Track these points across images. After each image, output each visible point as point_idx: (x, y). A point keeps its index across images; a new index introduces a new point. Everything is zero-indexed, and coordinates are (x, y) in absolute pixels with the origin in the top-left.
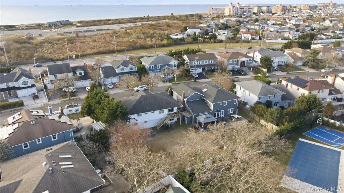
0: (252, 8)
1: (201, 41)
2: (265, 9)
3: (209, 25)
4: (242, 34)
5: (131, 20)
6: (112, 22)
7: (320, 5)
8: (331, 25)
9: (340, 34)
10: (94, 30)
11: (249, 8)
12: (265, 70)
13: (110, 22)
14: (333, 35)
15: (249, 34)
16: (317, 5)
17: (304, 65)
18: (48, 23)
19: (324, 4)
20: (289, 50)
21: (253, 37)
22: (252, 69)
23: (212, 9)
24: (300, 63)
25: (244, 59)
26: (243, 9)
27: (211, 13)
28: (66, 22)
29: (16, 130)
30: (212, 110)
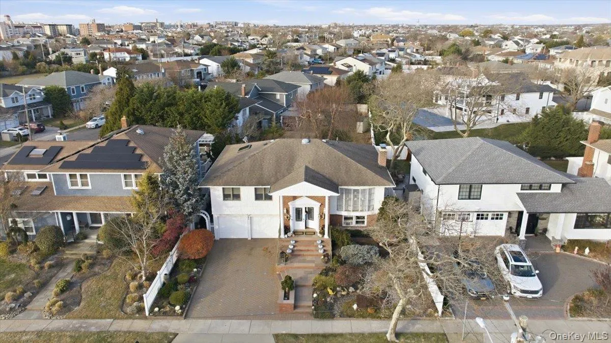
0: (40, 27)
1: (45, 67)
2: (63, 29)
7: (144, 24)
11: (35, 27)
15: (123, 53)
16: (140, 24)
19: (148, 23)
21: (133, 56)
24: (257, 70)
25: (201, 67)
26: (21, 29)
29: (132, 144)
30: (285, 106)
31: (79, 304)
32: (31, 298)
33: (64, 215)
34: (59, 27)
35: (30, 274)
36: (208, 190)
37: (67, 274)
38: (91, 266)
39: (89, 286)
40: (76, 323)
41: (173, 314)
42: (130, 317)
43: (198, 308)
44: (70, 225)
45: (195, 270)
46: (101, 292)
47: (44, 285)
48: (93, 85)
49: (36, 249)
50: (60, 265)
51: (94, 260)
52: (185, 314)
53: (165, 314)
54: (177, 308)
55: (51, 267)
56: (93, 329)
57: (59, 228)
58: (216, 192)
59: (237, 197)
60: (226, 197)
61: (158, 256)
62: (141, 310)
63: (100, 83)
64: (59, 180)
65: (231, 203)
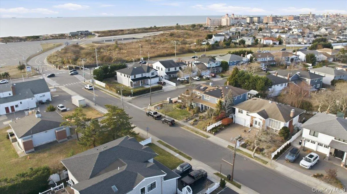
0: (245, 19)
1: (233, 46)
2: (256, 19)
4: (264, 40)
5: (143, 30)
7: (302, 15)
8: (327, 32)
9: (343, 39)
10: (122, 39)
11: (242, 19)
12: (311, 65)
13: (128, 32)
14: (338, 40)
15: (270, 40)
16: (299, 15)
17: (334, 61)
18: (71, 33)
19: (305, 15)
20: (320, 50)
21: (274, 42)
22: (300, 64)
23: (210, 19)
24: (331, 60)
26: (237, 20)
27: (209, 23)
28: (85, 32)
29: (222, 91)
31: (196, 125)
32: (189, 121)
33: (202, 105)
34: (254, 18)
35: (191, 116)
36: (235, 109)
37: (197, 118)
38: (202, 118)
39: (200, 122)
40: (194, 128)
41: (212, 133)
42: (204, 131)
43: (218, 135)
44: (202, 107)
45: (223, 127)
46: (201, 124)
47: (192, 119)
48: (240, 61)
49: (194, 111)
50: (197, 116)
51: (204, 118)
52: (214, 135)
53: (211, 133)
54: (214, 133)
55: (195, 116)
56: (196, 130)
57: (200, 108)
58: (237, 110)
59: (242, 113)
60: (239, 112)
61: (217, 121)
62: (206, 130)
63: (242, 61)
64: (203, 96)
65: (240, 114)
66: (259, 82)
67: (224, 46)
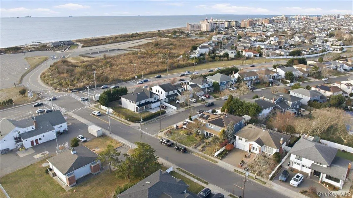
0: (224, 23)
1: (218, 59)
3: (210, 44)
5: (126, 38)
6: (112, 42)
8: (300, 41)
9: (314, 50)
10: (107, 51)
11: (221, 23)
12: (289, 81)
13: (110, 41)
14: (310, 51)
15: (251, 53)
17: (308, 76)
18: (53, 43)
20: (296, 66)
21: (255, 54)
22: (281, 81)
23: (190, 24)
24: (306, 75)
25: (275, 74)
26: (216, 24)
27: (189, 28)
28: (68, 42)
29: (223, 120)
30: (291, 107)
31: (204, 151)
32: (197, 147)
33: (206, 132)
34: (232, 22)
35: (198, 142)
37: (204, 144)
38: (209, 144)
39: (207, 148)
40: (203, 154)
41: (219, 159)
42: (212, 156)
43: (224, 159)
44: (207, 134)
45: (227, 152)
46: (209, 150)
47: (200, 145)
48: (228, 81)
49: (200, 137)
50: (203, 142)
51: (209, 143)
52: (221, 160)
53: (218, 158)
55: (202, 142)
56: (206, 156)
57: (205, 134)
58: (237, 137)
59: (241, 140)
60: (239, 139)
61: (221, 147)
62: (214, 156)
63: (231, 81)
64: (207, 125)
66: (251, 109)
67: (210, 59)
